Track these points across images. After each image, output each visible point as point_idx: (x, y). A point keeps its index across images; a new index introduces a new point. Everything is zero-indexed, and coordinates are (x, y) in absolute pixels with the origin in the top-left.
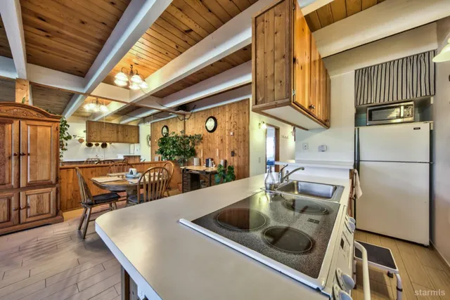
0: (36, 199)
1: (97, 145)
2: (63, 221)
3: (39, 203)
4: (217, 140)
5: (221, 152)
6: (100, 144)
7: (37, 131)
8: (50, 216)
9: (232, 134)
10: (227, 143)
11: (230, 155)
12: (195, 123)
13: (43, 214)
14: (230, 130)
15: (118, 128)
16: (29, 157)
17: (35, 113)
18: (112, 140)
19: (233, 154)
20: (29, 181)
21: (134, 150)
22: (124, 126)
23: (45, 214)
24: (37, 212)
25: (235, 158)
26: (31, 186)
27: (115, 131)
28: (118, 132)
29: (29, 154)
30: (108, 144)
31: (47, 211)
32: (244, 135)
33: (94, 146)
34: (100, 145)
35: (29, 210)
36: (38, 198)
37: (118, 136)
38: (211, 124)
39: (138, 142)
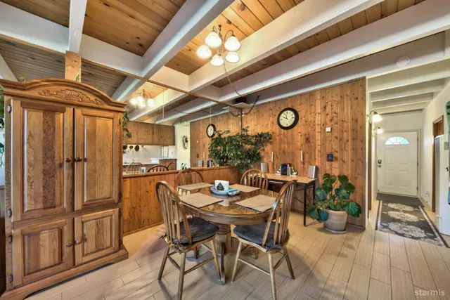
0: (95, 228)
1: (131, 147)
2: (127, 258)
3: (99, 232)
4: (299, 140)
5: (307, 156)
6: (134, 146)
7: (95, 124)
8: (112, 251)
9: (328, 129)
10: (318, 143)
11: (325, 159)
12: (258, 119)
13: (103, 249)
14: (325, 125)
15: (153, 129)
16: (85, 163)
17: (93, 98)
18: (147, 142)
19: (330, 158)
20: (85, 200)
21: (168, 152)
22: (159, 126)
23: (106, 248)
24: (96, 246)
25: (335, 164)
26: (88, 208)
27: (151, 132)
28: (153, 134)
29: (85, 160)
30: (140, 146)
31: (108, 244)
32: (354, 130)
33: (128, 148)
34: (134, 148)
35: (85, 243)
36: (97, 225)
37: (153, 137)
38: (288, 119)
39: (174, 144)
